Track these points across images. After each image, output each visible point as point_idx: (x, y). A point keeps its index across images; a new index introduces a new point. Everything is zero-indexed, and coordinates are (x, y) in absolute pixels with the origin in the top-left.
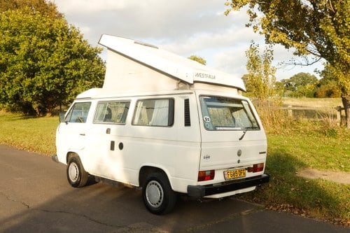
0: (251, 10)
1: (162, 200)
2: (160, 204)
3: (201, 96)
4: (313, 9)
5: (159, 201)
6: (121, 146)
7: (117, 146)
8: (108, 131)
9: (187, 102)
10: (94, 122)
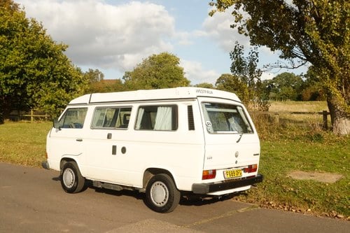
0: (237, 11)
1: (167, 199)
2: (165, 203)
3: (203, 102)
4: (298, 11)
5: (165, 200)
6: (124, 150)
7: (119, 150)
8: (109, 136)
9: (190, 108)
10: (92, 128)
